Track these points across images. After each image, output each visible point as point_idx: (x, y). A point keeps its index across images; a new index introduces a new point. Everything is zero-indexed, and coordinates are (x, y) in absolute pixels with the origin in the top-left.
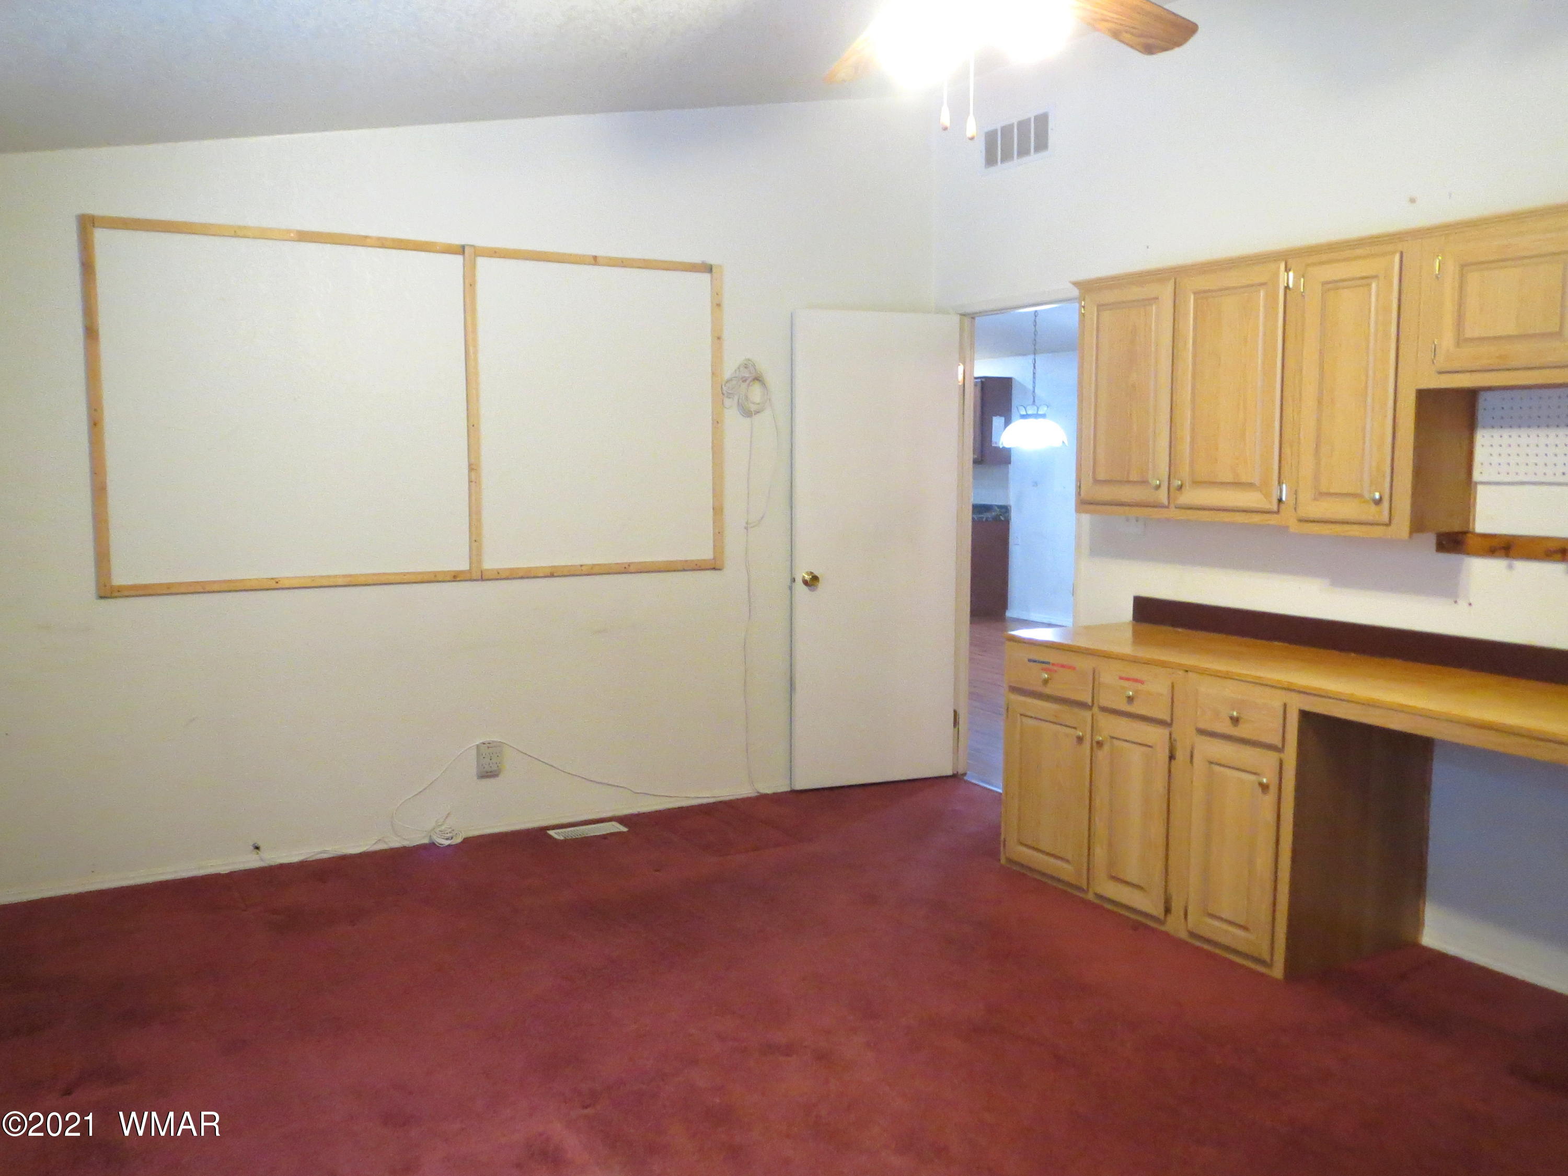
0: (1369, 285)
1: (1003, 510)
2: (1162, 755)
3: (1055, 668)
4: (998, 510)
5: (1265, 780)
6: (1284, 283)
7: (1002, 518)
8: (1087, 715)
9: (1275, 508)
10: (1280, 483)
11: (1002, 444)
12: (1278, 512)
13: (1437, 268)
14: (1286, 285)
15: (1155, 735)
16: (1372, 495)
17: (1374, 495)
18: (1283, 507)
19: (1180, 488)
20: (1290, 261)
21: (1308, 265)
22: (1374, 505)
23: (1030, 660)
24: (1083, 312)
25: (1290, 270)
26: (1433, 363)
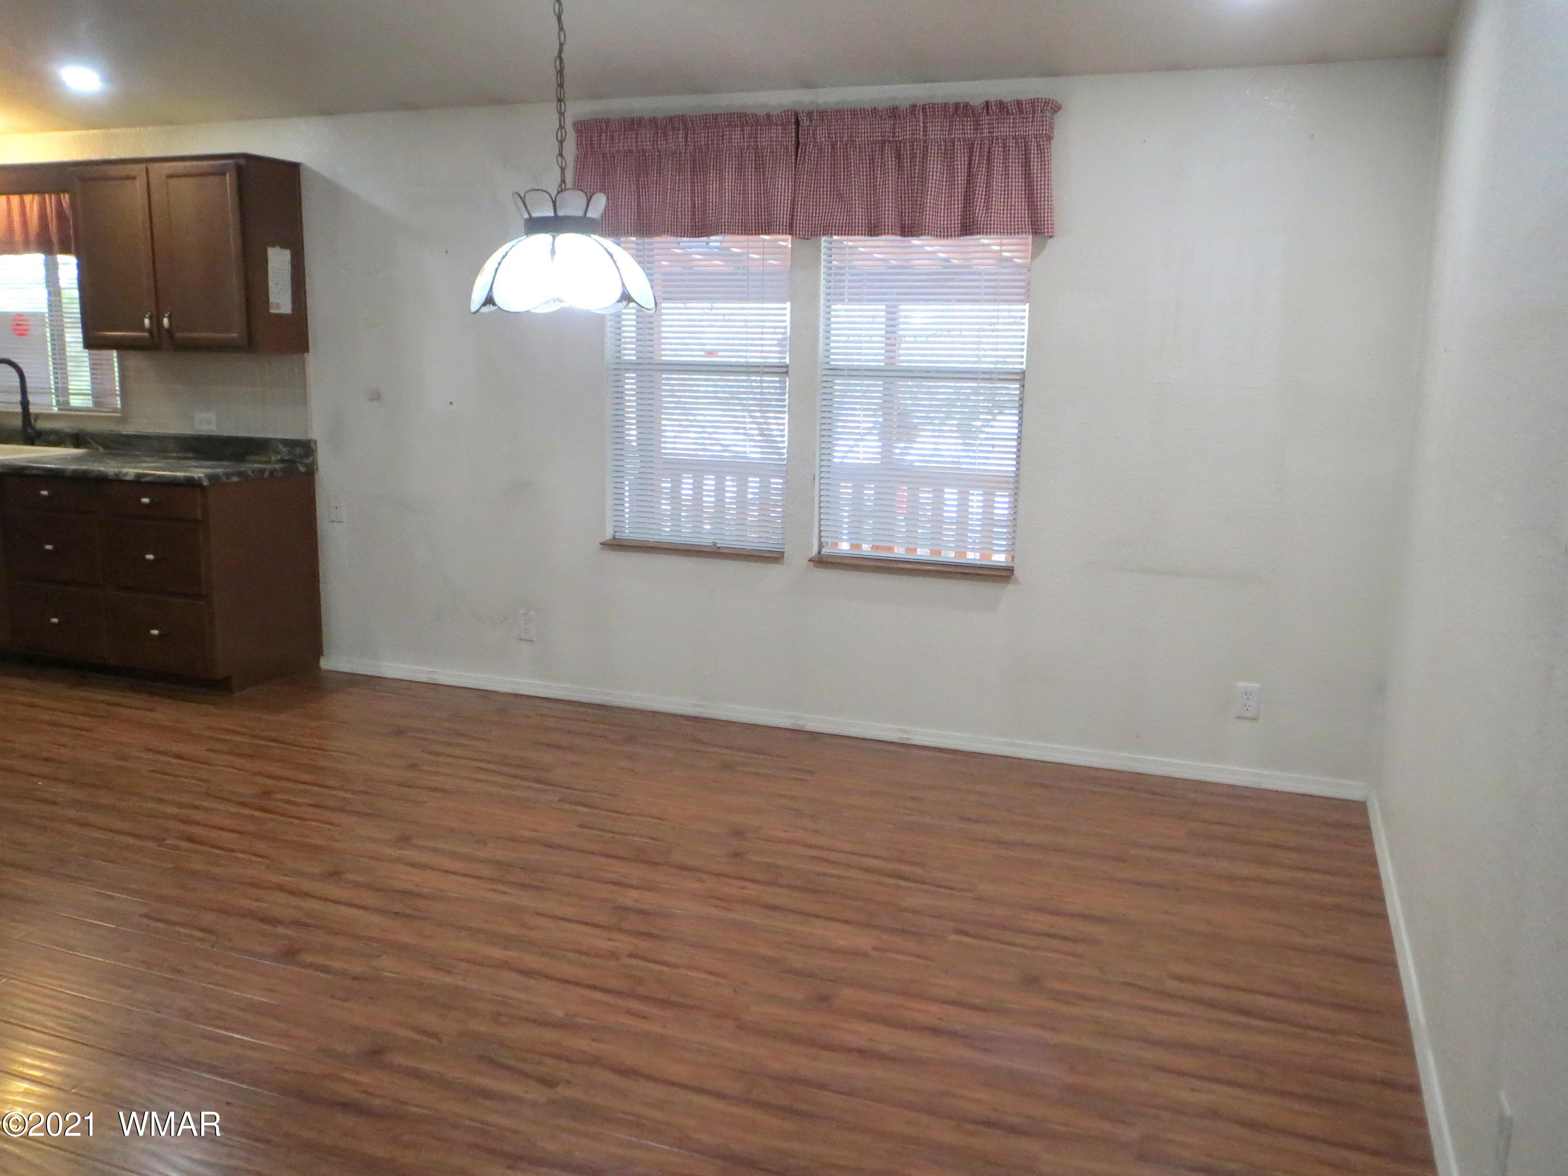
1: (298, 451)
4: (284, 450)
7: (302, 469)
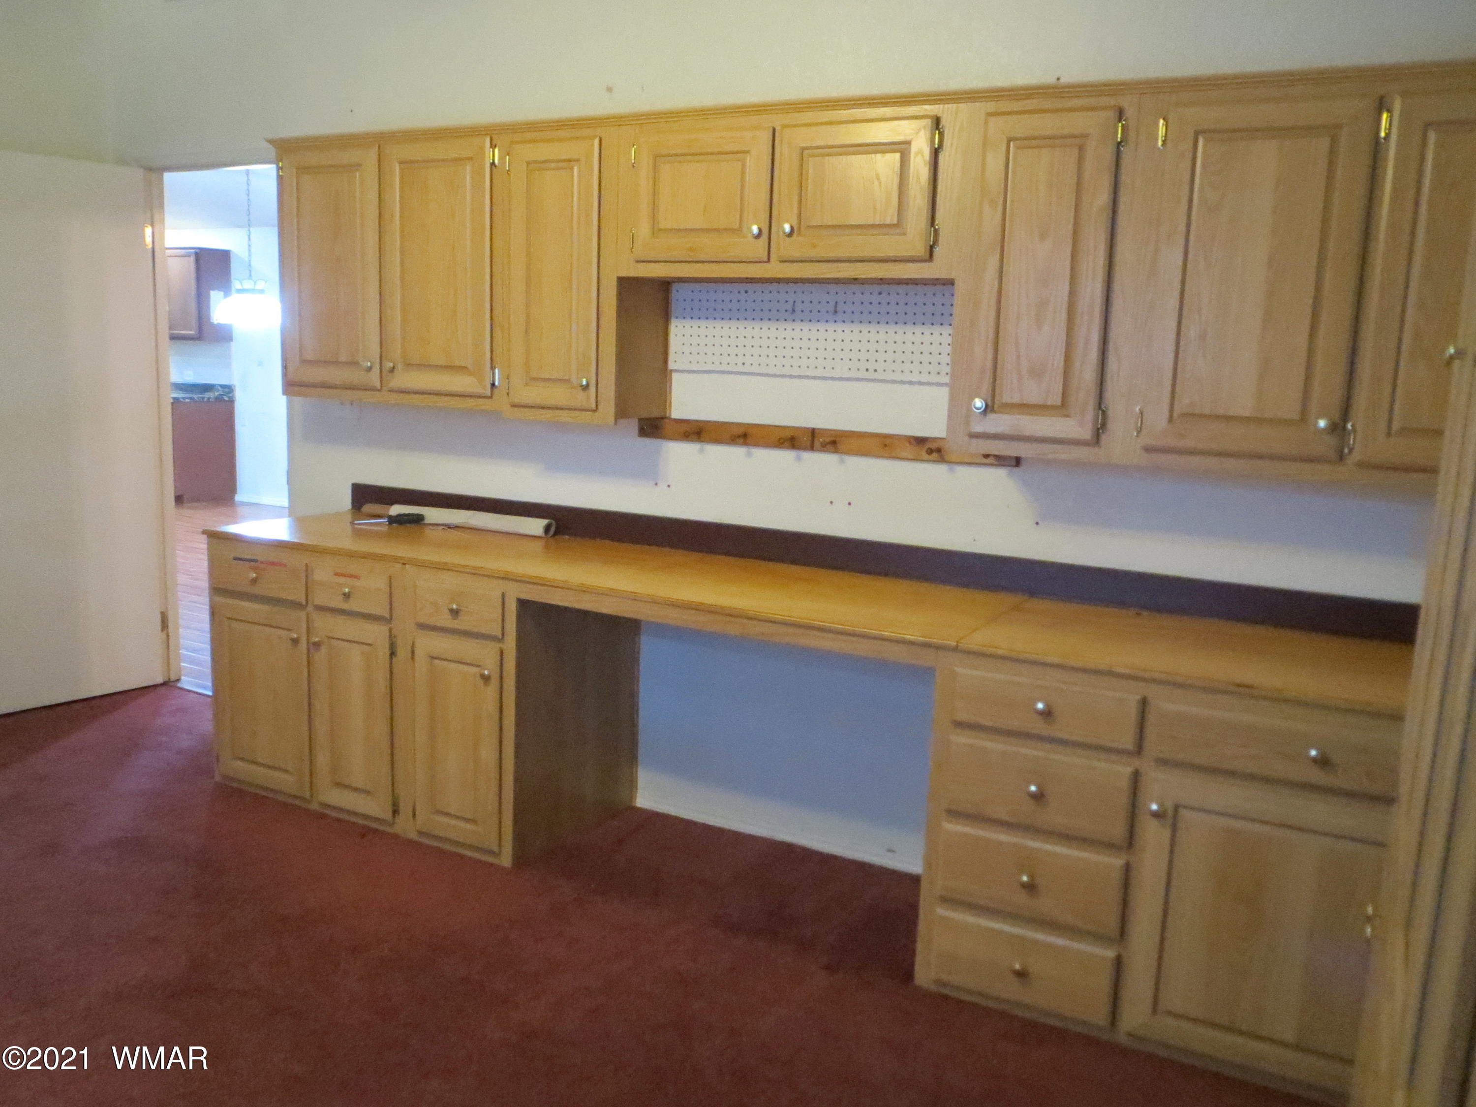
0: (572, 169)
1: (227, 390)
2: (383, 651)
3: (262, 566)
4: (220, 389)
5: (486, 672)
6: (490, 160)
7: (226, 399)
8: (302, 615)
9: (489, 394)
10: (493, 368)
11: (217, 320)
12: (491, 397)
13: (633, 158)
14: (491, 161)
15: (376, 633)
16: (579, 382)
17: (582, 381)
18: (496, 391)
19: (392, 370)
20: (495, 137)
21: (512, 143)
22: (582, 392)
23: (235, 559)
24: (281, 174)
25: (495, 146)
26: (632, 252)
